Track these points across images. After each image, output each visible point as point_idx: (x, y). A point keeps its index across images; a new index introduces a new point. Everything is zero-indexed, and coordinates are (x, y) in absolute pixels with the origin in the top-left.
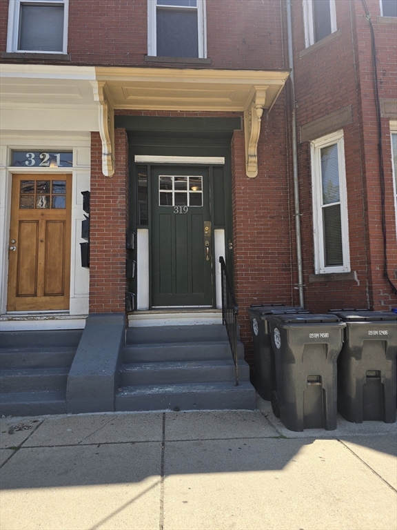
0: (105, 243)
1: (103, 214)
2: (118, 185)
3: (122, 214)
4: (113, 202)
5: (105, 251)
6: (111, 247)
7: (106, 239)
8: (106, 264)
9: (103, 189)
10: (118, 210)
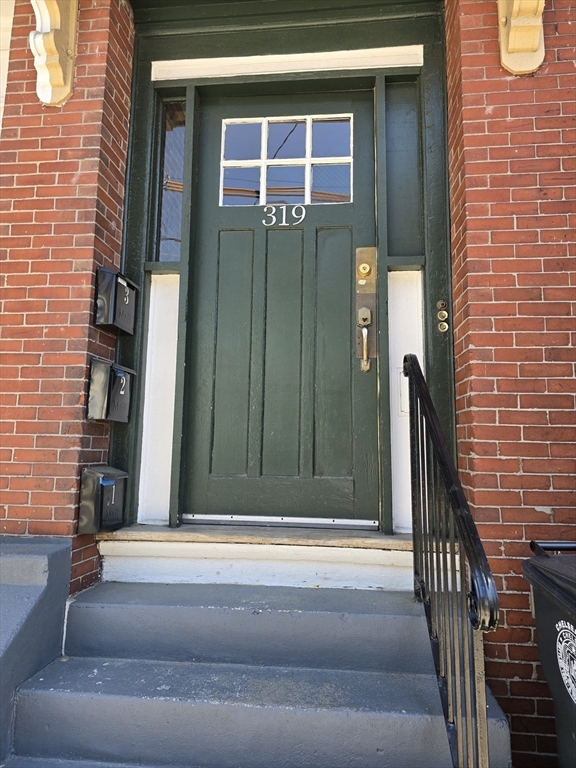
0: (27, 306)
1: (28, 217)
2: (80, 130)
3: (85, 216)
4: (63, 179)
5: (25, 333)
6: (47, 319)
7: (32, 293)
8: (25, 373)
9: (34, 144)
10: (76, 203)
